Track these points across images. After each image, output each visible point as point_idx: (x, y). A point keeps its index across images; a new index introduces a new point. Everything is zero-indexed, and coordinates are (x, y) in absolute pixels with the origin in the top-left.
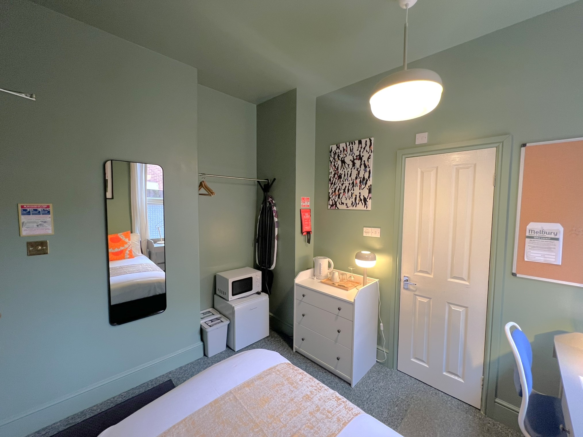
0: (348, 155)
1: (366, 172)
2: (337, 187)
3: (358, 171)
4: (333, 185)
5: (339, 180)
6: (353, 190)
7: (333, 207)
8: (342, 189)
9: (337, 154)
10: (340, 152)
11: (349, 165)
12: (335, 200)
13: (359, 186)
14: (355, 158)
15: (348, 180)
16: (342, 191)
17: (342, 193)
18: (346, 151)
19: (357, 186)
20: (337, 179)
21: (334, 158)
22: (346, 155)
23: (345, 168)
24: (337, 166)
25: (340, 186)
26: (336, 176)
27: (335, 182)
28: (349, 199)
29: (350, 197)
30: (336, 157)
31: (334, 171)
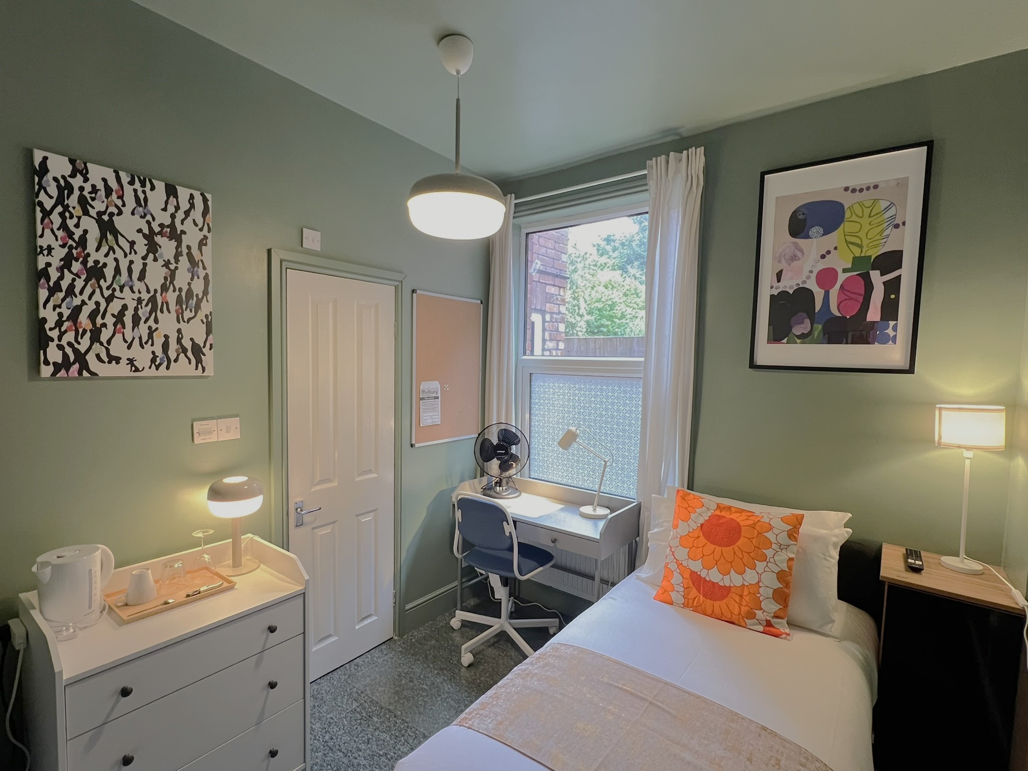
0: (127, 210)
1: (196, 277)
2: (83, 303)
3: (168, 268)
4: (61, 295)
5: (93, 281)
6: (156, 321)
7: (67, 371)
8: (108, 315)
9: (76, 193)
10: (88, 187)
11: (132, 244)
12: (76, 346)
13: (176, 311)
14: (157, 229)
15: (131, 288)
16: (110, 320)
17: (111, 328)
18: (121, 197)
19: (169, 312)
20: (84, 277)
21: (60, 201)
22: (116, 206)
23: (116, 247)
24: (78, 233)
25: (97, 304)
26: (76, 266)
27: (71, 287)
28: (142, 347)
29: (144, 340)
30: (73, 201)
31: (63, 246)
